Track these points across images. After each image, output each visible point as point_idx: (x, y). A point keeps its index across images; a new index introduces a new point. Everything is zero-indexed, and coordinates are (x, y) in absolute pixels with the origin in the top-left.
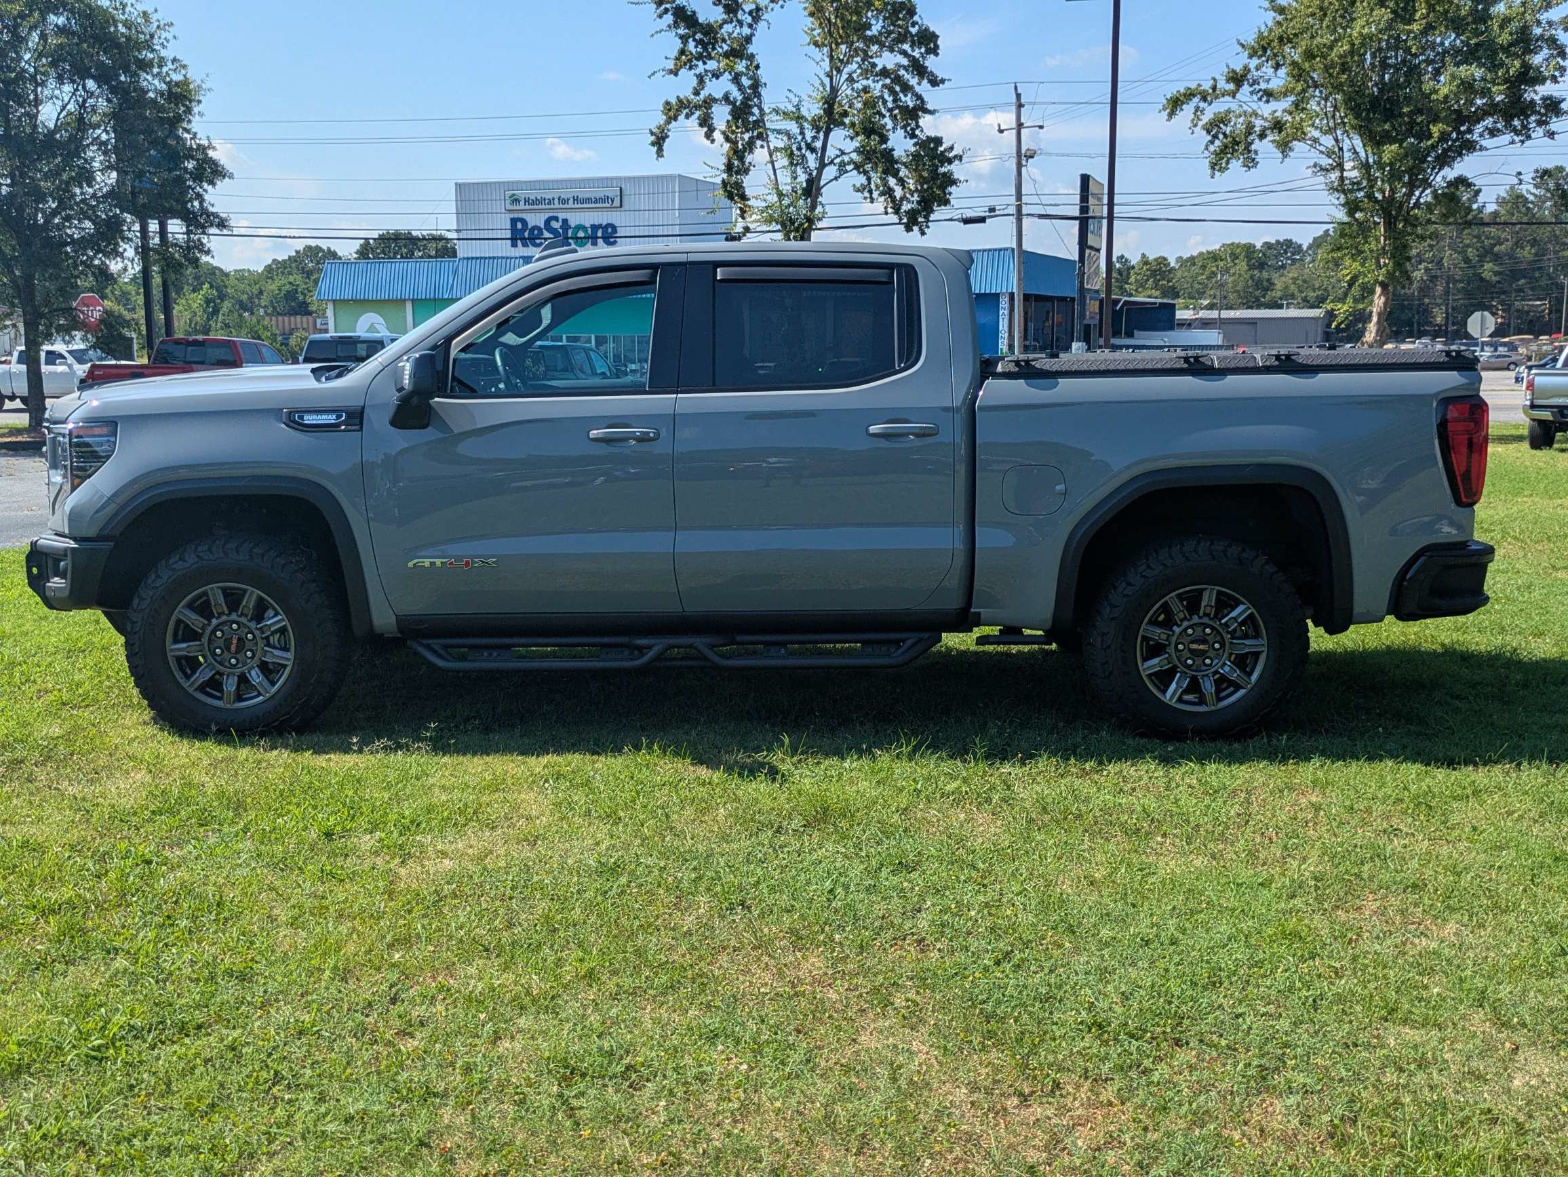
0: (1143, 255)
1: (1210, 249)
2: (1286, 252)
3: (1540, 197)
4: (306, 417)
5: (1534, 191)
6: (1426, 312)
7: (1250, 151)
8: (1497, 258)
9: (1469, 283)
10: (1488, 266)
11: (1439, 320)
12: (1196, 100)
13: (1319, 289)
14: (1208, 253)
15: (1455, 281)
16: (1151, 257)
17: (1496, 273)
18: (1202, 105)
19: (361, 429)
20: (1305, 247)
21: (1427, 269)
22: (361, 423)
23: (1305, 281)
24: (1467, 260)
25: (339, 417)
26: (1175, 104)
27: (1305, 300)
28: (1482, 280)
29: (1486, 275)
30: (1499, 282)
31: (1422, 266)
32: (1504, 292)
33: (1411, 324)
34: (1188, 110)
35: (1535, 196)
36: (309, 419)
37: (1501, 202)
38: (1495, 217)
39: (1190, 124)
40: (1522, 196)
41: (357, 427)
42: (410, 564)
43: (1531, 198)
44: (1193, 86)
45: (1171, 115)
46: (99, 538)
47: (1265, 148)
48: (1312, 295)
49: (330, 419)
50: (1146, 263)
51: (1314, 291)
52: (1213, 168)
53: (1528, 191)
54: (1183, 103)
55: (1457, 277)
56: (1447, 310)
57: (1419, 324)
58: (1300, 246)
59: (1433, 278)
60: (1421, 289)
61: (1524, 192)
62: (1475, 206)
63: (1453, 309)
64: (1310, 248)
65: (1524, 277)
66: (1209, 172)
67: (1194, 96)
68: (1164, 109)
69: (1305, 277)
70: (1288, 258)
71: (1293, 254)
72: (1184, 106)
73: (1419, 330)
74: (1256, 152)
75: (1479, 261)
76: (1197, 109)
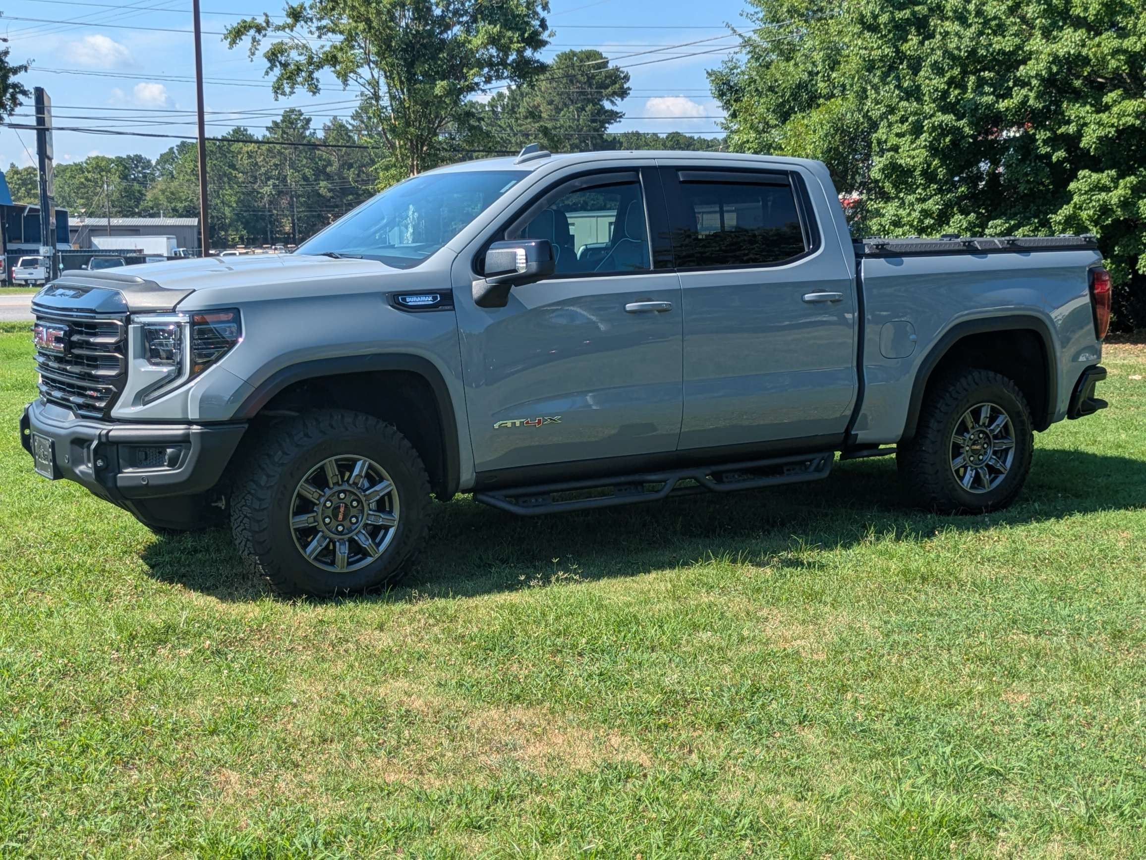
0: (13, 165)
1: (77, 161)
2: (137, 167)
3: (357, 127)
4: (408, 299)
5: (352, 122)
6: (274, 222)
7: (312, 79)
8: (328, 177)
9: (308, 198)
10: (322, 184)
11: (287, 228)
12: (252, 32)
13: (186, 200)
14: (76, 165)
15: (298, 196)
16: (20, 167)
17: (330, 190)
18: (258, 37)
19: (454, 309)
20: (154, 162)
21: (274, 185)
22: (453, 304)
23: (172, 193)
24: (305, 178)
25: (435, 298)
26: (237, 34)
27: (175, 210)
28: (319, 195)
29: (323, 191)
30: (332, 197)
31: (270, 183)
32: (337, 206)
33: (265, 233)
34: (246, 41)
35: (353, 126)
36: (412, 301)
37: (327, 129)
38: (325, 144)
39: (248, 53)
40: (344, 126)
41: (451, 307)
42: (496, 426)
43: (350, 128)
44: (248, 19)
45: (233, 43)
46: (232, 422)
47: (326, 76)
48: (180, 206)
49: (428, 300)
50: (17, 172)
51: (181, 202)
52: (276, 92)
53: (347, 121)
54: (243, 34)
55: (299, 193)
56: (293, 220)
57: (272, 232)
58: (149, 161)
59: (280, 193)
60: (271, 202)
61: (344, 122)
62: (307, 133)
63: (298, 220)
64: (158, 163)
65: (353, 194)
66: (273, 95)
67: (250, 27)
68: (226, 38)
69: (173, 189)
70: (139, 172)
71: (143, 168)
72: (243, 37)
73: (272, 238)
74: (318, 80)
75: (315, 180)
76: (254, 39)
